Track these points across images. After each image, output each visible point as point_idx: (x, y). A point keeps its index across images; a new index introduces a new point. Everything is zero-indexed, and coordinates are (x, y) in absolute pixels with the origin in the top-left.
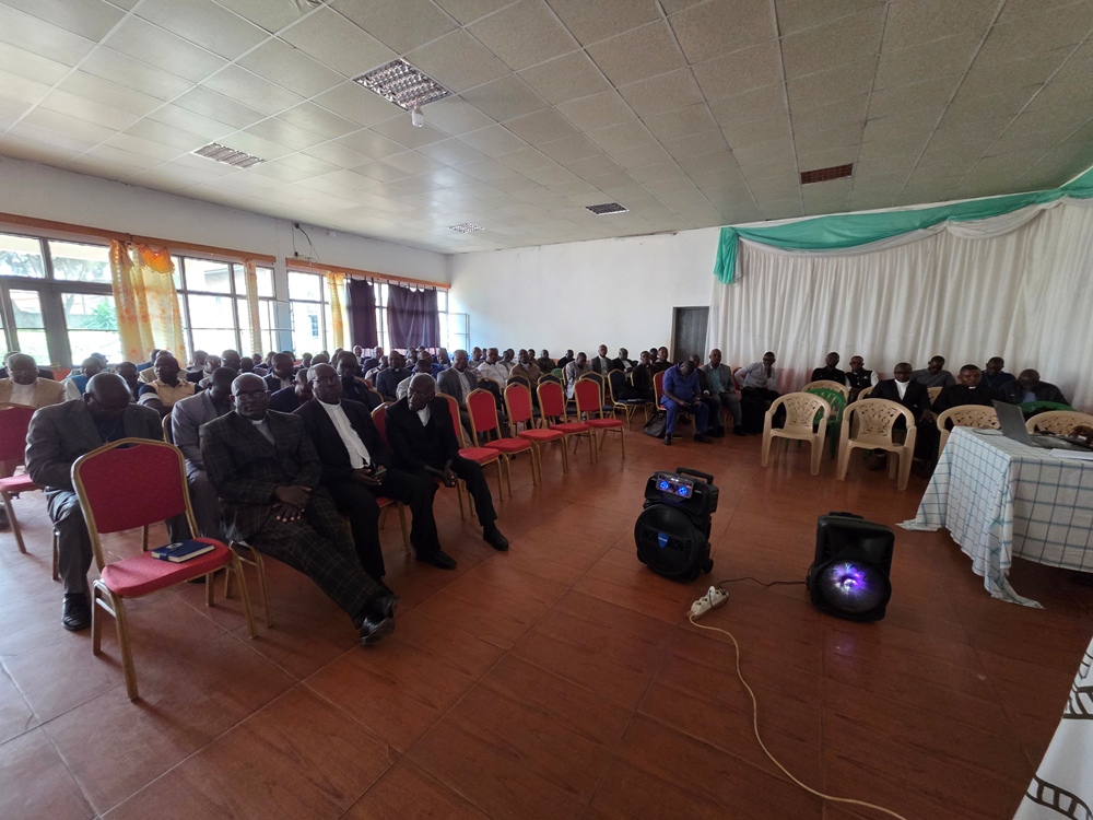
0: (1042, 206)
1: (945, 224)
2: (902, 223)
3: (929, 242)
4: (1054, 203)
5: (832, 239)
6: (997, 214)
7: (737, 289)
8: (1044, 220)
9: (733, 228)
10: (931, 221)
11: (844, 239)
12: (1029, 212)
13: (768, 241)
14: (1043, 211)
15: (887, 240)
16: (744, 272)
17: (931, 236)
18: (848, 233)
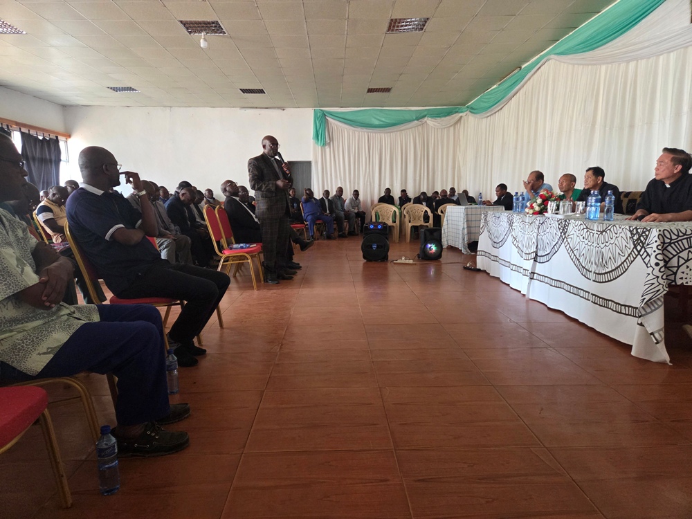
0: (461, 114)
1: (426, 119)
2: (407, 117)
3: (420, 127)
4: (465, 114)
5: (376, 122)
6: (445, 116)
7: (328, 150)
8: (462, 121)
9: (322, 110)
10: (420, 117)
11: (382, 123)
12: (457, 116)
13: (342, 120)
14: (461, 117)
15: (401, 125)
16: (331, 139)
17: (420, 125)
18: (383, 119)
